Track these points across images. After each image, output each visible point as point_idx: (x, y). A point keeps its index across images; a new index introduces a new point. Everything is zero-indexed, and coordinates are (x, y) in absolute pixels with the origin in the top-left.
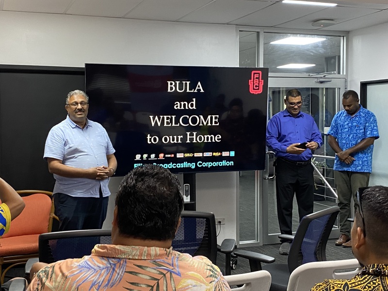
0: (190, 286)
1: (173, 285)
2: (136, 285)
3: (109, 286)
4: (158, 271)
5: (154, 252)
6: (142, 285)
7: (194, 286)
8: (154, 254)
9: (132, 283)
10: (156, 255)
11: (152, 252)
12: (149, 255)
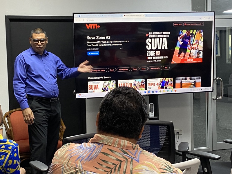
0: (144, 170)
1: (131, 167)
2: (105, 162)
3: (88, 160)
4: (123, 156)
5: (123, 143)
6: (109, 163)
7: (147, 171)
8: (123, 145)
9: (103, 161)
10: (124, 146)
11: (121, 143)
12: (119, 144)
